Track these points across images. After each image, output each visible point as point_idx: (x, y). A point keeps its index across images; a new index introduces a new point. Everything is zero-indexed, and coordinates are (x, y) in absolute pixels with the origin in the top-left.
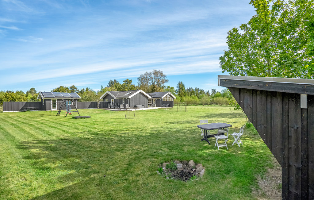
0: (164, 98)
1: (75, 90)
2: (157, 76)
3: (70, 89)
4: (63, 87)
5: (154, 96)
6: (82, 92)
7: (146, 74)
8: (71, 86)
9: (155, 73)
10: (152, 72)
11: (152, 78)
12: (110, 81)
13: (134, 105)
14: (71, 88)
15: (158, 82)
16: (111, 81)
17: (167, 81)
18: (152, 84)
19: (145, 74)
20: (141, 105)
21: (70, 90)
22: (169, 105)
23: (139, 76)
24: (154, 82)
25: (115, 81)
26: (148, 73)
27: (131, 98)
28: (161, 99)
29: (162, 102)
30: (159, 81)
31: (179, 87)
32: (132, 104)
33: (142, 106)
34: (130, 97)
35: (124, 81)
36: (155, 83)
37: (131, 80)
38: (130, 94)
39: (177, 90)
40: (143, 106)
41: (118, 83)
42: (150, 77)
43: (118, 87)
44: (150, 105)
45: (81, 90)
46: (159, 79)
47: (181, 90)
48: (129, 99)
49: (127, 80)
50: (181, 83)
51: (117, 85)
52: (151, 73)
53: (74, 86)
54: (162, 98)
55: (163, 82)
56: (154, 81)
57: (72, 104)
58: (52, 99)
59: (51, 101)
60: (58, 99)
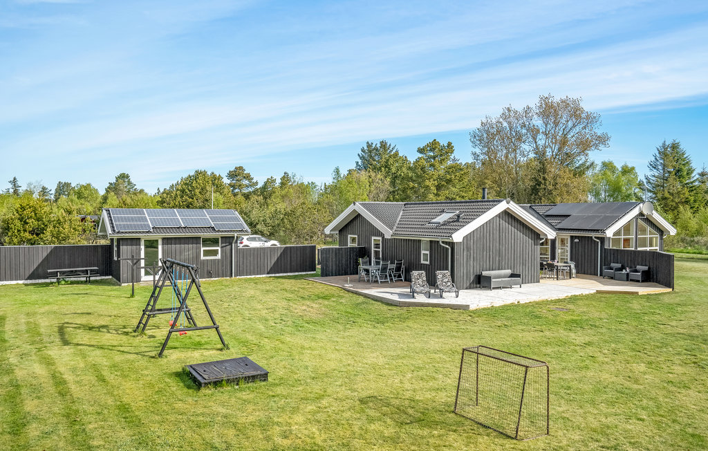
0: (617, 233)
1: (246, 182)
2: (556, 124)
3: (226, 181)
4: (204, 173)
5: (565, 223)
6: (266, 192)
7: (508, 113)
8: (232, 169)
9: (549, 110)
10: (532, 105)
11: (534, 132)
12: (366, 148)
13: (474, 269)
14: (232, 175)
15: (559, 150)
16: (369, 145)
17: (602, 140)
18: (532, 155)
19: (505, 116)
20: (509, 272)
21: (228, 182)
22: (644, 272)
23: (479, 126)
24: (546, 147)
25: (383, 144)
26: (516, 112)
27: (461, 240)
28: (602, 240)
29: (604, 251)
30: (564, 142)
31: (664, 166)
32: (465, 267)
33: (512, 276)
34: (458, 237)
35: (421, 151)
36: (548, 150)
37: (449, 144)
38: (458, 222)
39: (649, 182)
40: (518, 276)
41: (396, 154)
42: (524, 126)
43: (394, 170)
44: (548, 268)
45: (266, 184)
46: (565, 136)
47: (671, 180)
48: (452, 244)
49: (433, 145)
50: (675, 146)
51: (391, 161)
52: (528, 110)
53: (241, 168)
54: (610, 233)
55: (585, 146)
56: (541, 143)
57: (219, 257)
58: (144, 237)
59: (140, 245)
60: (163, 239)
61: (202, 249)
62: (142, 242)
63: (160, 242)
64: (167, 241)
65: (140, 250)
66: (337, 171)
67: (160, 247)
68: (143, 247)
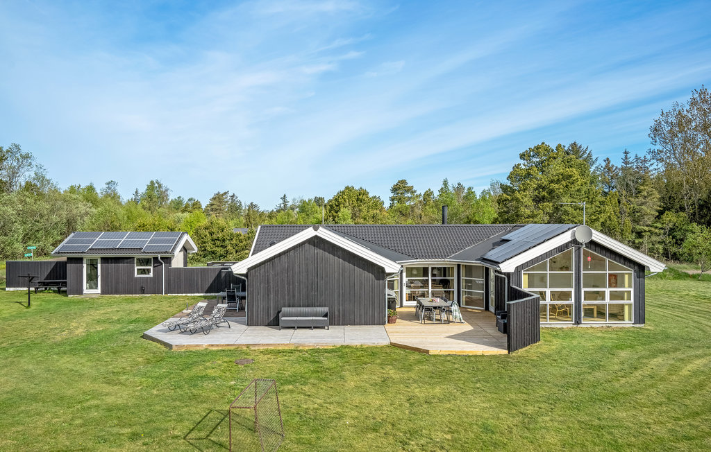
1: (408, 195)
13: (276, 304)
27: (242, 271)
28: (508, 276)
29: (510, 290)
32: (264, 301)
54: (508, 266)
57: (151, 275)
58: (86, 257)
59: (82, 263)
60: (102, 259)
61: (136, 268)
62: (85, 261)
63: (99, 261)
64: (105, 260)
65: (82, 268)
66: (445, 183)
67: (99, 266)
68: (85, 265)
